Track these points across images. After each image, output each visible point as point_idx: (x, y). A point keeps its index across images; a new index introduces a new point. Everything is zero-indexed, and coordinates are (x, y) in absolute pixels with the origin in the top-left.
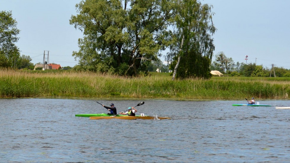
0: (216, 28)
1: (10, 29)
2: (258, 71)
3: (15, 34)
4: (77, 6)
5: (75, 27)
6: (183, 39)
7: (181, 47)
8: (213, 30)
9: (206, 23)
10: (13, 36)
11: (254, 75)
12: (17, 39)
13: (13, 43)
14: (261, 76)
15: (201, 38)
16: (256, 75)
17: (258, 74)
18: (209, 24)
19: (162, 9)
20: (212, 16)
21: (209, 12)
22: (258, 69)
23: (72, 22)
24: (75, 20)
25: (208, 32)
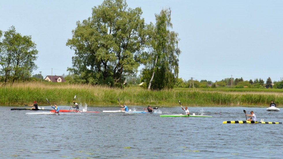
0: (180, 50)
1: (30, 50)
2: (180, 83)
3: (34, 54)
4: (73, 31)
5: (71, 48)
6: (156, 59)
7: (155, 65)
8: (178, 52)
9: (174, 47)
10: (33, 55)
11: (176, 86)
12: (36, 58)
13: (32, 61)
14: (181, 87)
15: (169, 58)
16: (178, 86)
17: (179, 85)
18: (176, 47)
19: (140, 35)
20: (178, 41)
21: (176, 38)
22: (179, 81)
23: (67, 44)
24: (71, 43)
25: (175, 54)
